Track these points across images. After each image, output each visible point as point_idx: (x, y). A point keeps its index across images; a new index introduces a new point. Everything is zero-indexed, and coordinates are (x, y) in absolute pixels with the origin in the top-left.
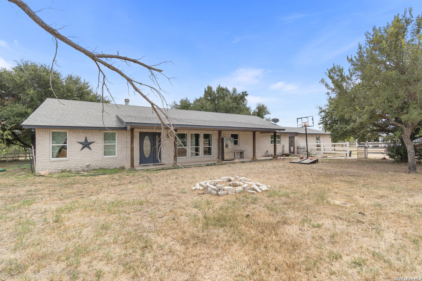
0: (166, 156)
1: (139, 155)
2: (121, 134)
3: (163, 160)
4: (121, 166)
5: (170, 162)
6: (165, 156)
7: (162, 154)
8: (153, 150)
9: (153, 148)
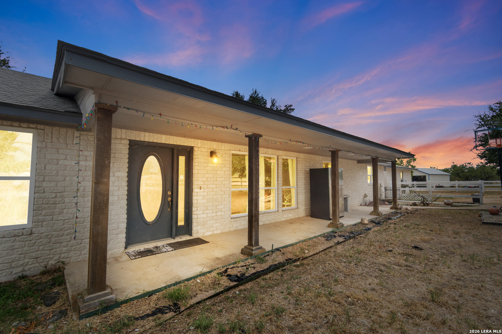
0: (205, 216)
1: (126, 216)
2: (54, 140)
3: (199, 227)
4: (52, 262)
5: (216, 230)
6: (202, 216)
7: (194, 209)
8: (169, 199)
9: (169, 193)
